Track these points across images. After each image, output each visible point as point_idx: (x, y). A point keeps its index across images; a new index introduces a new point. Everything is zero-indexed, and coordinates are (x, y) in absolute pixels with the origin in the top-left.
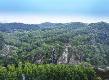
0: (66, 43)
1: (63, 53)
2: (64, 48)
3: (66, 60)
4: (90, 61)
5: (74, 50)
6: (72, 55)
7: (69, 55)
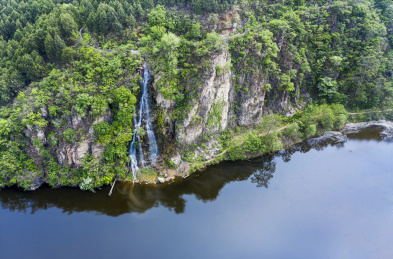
0: (215, 16)
1: (204, 83)
2: (207, 56)
3: (225, 116)
4: (340, 89)
5: (264, 48)
6: (251, 84)
7: (235, 82)
